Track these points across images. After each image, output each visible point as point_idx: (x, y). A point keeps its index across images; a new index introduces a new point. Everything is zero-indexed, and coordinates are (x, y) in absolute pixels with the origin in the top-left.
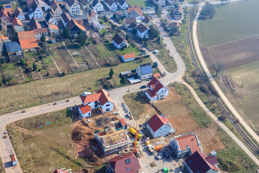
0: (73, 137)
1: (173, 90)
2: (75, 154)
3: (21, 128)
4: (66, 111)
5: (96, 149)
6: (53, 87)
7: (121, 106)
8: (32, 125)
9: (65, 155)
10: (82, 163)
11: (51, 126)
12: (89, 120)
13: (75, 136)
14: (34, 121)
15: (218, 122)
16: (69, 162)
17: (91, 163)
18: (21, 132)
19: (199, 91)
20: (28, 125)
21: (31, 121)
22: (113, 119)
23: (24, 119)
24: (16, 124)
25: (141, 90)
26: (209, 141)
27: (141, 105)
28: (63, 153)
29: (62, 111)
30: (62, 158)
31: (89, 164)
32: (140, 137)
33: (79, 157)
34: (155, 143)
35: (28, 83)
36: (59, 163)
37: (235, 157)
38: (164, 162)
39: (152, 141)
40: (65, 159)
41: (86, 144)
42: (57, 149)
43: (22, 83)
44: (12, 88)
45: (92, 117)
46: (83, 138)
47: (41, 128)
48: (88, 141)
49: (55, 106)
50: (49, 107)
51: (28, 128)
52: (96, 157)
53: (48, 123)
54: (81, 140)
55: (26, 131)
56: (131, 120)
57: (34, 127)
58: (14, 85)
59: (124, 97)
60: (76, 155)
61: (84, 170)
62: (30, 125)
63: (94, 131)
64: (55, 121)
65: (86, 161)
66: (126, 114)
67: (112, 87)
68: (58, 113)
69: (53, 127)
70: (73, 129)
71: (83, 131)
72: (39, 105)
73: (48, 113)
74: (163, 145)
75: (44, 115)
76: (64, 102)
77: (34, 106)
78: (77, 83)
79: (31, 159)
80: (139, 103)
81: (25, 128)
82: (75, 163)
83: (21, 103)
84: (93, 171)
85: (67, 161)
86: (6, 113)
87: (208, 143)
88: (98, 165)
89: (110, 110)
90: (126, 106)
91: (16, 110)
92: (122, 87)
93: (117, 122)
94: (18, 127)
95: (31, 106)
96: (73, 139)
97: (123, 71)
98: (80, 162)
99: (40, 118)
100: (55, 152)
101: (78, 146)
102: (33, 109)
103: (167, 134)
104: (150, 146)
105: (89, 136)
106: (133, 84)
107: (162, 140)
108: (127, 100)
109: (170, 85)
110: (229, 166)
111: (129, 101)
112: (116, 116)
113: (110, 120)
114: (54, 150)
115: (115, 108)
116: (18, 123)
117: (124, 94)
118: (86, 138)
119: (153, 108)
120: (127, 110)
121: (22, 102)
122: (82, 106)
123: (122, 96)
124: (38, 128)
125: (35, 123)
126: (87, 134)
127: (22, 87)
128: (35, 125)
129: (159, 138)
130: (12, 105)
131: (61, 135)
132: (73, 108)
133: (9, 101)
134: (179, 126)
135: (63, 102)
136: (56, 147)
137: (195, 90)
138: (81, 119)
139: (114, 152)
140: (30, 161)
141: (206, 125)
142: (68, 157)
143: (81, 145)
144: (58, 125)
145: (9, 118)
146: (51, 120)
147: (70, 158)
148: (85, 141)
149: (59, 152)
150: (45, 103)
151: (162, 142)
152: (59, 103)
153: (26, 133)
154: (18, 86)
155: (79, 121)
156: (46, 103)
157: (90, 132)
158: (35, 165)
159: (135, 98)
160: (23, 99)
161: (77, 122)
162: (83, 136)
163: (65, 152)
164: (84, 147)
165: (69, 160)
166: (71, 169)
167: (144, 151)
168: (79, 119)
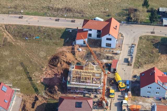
2: (40, 78)
3: (7, 33)
4: (63, 31)
5: (65, 81)
7: (129, 47)
8: (20, 34)
9: (30, 75)
10: (40, 90)
11: (38, 41)
12: (80, 49)
13: (53, 60)
14: (23, 31)
16: (28, 84)
17: (49, 94)
18: (5, 37)
20: (16, 32)
21: (21, 29)
22: (108, 58)
23: (16, 25)
24: (5, 28)
27: (157, 54)
28: (28, 73)
29: (58, 30)
30: (24, 77)
31: (46, 93)
32: (121, 87)
33: (42, 83)
34: (137, 102)
36: (18, 80)
39: (134, 98)
40: (26, 79)
41: (59, 72)
42: (25, 67)
46: (59, 65)
47: (26, 40)
48: (63, 70)
49: (57, 22)
50: (50, 21)
51: (14, 36)
52: (57, 90)
53: (37, 37)
54: (56, 66)
55: (10, 38)
56: (129, 66)
57: (20, 36)
59: (141, 38)
60: (40, 79)
61: (36, 97)
62: (18, 33)
63: (76, 62)
64: (45, 38)
65: (45, 89)
66: (127, 57)
67: (136, 22)
68: (53, 30)
69: (38, 43)
70: (57, 52)
71: (63, 58)
72: (40, 16)
73: (43, 27)
74: (145, 108)
75: (39, 27)
76: (69, 21)
77: (35, 15)
78: (100, 5)
80: (155, 50)
81: (11, 34)
82: (33, 87)
83: (26, 8)
84: (45, 102)
85: (27, 82)
86: (4, 13)
88: (54, 98)
89: (112, 46)
90: (135, 50)
91: (16, 13)
92: (149, 25)
93: (110, 62)
94: (6, 30)
95: (32, 14)
96: (49, 62)
97: (162, 6)
98: (39, 88)
99: (32, 29)
100: (21, 68)
101: (49, 71)
102: (32, 18)
103: (160, 98)
104: (125, 102)
105: (68, 66)
106: (166, 26)
107: (148, 102)
111: (145, 44)
112: (114, 55)
113: (104, 58)
114: (23, 66)
115: (121, 46)
117: (144, 34)
118: (63, 66)
120: (133, 53)
121: (27, 7)
122: (81, 31)
123: (140, 35)
124: (24, 39)
125: (24, 33)
126: (66, 62)
128: (23, 35)
129: (147, 99)
130: (16, 8)
131: (41, 54)
132: (74, 30)
133: (16, 2)
135: (67, 21)
136: (26, 63)
138: (74, 45)
139: (81, 92)
142: (30, 79)
143: (53, 71)
145: (3, 19)
146: (42, 34)
147: (32, 80)
148: (59, 70)
149: (25, 70)
150: (48, 15)
151: (147, 104)
152: (63, 21)
153: (9, 40)
155: (71, 47)
156: (49, 16)
157: (70, 62)
159: (156, 44)
160: (31, 4)
161: (67, 47)
162: (61, 63)
163: (31, 73)
164: (55, 75)
165: (29, 82)
166: (19, 89)
167: (116, 105)
168: (72, 45)
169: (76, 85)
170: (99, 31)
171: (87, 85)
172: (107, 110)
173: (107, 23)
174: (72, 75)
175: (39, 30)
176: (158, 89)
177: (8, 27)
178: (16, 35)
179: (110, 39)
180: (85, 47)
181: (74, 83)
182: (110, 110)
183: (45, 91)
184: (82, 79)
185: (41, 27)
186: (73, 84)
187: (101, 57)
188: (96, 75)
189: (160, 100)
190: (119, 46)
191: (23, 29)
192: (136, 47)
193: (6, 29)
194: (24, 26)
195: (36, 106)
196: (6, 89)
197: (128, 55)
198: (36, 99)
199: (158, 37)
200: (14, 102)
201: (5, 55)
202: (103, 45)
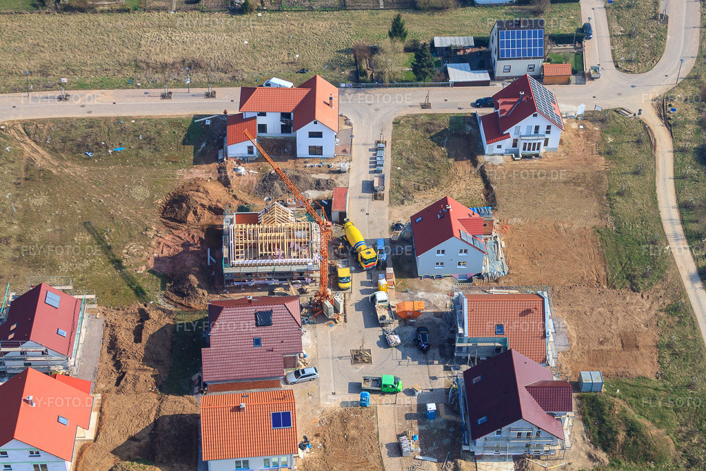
0: (165, 209)
1: (588, 137)
2: (144, 258)
3: (33, 144)
4: (185, 125)
5: (213, 260)
6: (192, 42)
7: (370, 150)
8: (69, 143)
9: (114, 253)
10: (148, 291)
11: (121, 159)
12: (242, 170)
13: (172, 207)
14: (77, 135)
15: (687, 284)
16: (114, 278)
17: (175, 298)
18: (26, 155)
19: (689, 158)
20: (57, 139)
21: (68, 131)
22: (318, 185)
23: (53, 120)
24: (25, 130)
25: (474, 110)
26: (608, 335)
27: (444, 160)
28: (109, 248)
29: (174, 123)
30: (101, 260)
31: (168, 298)
32: (365, 259)
33: (151, 271)
34: (411, 292)
35: (125, 15)
36: (85, 272)
37: (670, 414)
38: (404, 357)
39: (403, 284)
40: (105, 266)
41: (193, 237)
42: (99, 232)
43: (108, 11)
44: (73, 19)
45: (257, 160)
46: (191, 217)
47: (89, 158)
48: (203, 230)
49: (166, 101)
50: (147, 101)
51: (53, 151)
52: (196, 286)
53: (119, 149)
54: (183, 221)
55: (43, 158)
56: (377, 202)
57: (71, 150)
58: (82, 10)
59: (396, 123)
60: (145, 261)
61: (142, 311)
62: (64, 140)
63: (235, 204)
64: (141, 148)
65: (163, 288)
66: (369, 177)
67: (378, 82)
68: (161, 124)
69: (124, 164)
70: (181, 184)
71: (198, 198)
72: (118, 88)
73: (131, 118)
74: (435, 306)
75: (118, 120)
76: (198, 95)
77: (102, 88)
78: (275, 45)
79: (12, 240)
80: (439, 152)
81: (44, 146)
82: (128, 285)
83: (73, 71)
84: (167, 321)
85: (110, 272)
86: (14, 90)
87: (601, 343)
88: (191, 308)
89: (326, 153)
90: (387, 157)
91: (47, 87)
92: (412, 86)
93: (326, 196)
94: (27, 138)
95: (94, 86)
96: (163, 214)
97: (439, 34)
98: (145, 286)
99: (100, 127)
100: (88, 238)
101: (167, 238)
103: (469, 276)
104: (381, 296)
105: (215, 217)
106: (457, 84)
107: (441, 291)
108: (401, 135)
109: (589, 117)
110: (621, 436)
111: (409, 138)
112: (334, 176)
113: (308, 185)
114: (90, 229)
115: (348, 150)
116: (31, 129)
117: (404, 113)
118: (203, 221)
119: (479, 180)
120: (382, 165)
121: (77, 68)
122: (238, 118)
123: (395, 117)
124: (83, 155)
125: (80, 139)
126: (210, 209)
127: (102, 23)
128: (79, 146)
129: (437, 281)
130: (44, 71)
131: (136, 194)
132: (215, 120)
133: (42, 55)
134: (532, 259)
135: (193, 96)
136: (99, 223)
137: (679, 151)
138: (222, 160)
139: (261, 285)
140: (7, 244)
141: (639, 281)
142: (118, 264)
143: (178, 237)
144: (144, 160)
145: (14, 107)
146: (130, 139)
147: (124, 268)
148: (192, 231)
149: (100, 240)
150: (139, 84)
151: (438, 296)
152: (182, 96)
153: (40, 163)
154: (92, 17)
155: (214, 165)
156: (142, 88)
157: (220, 205)
158: (14, 260)
159: (437, 135)
160: (87, 58)
161: (205, 166)
162: (195, 213)
163: (118, 247)
164: (183, 245)
165: (117, 273)
166: (93, 296)
167: (359, 306)
168: (216, 159)
169: (246, 265)
170: (285, 116)
171: (277, 264)
172: (336, 323)
173: (306, 91)
174: (232, 242)
175: (119, 127)
176: (463, 254)
177: (30, 129)
178: (58, 147)
179: (319, 135)
180: (253, 161)
181: (240, 261)
182: (345, 321)
183: (163, 292)
184: (262, 250)
185: (127, 119)
186: (238, 266)
187: (302, 184)
188: (298, 234)
189: (470, 280)
190: (344, 151)
191: (76, 128)
192: (388, 149)
193: (28, 135)
194: (78, 119)
195: (145, 337)
196: (58, 298)
197: (370, 172)
198: (144, 316)
199: (441, 115)
200: (83, 331)
201: (37, 207)
202: (302, 150)
